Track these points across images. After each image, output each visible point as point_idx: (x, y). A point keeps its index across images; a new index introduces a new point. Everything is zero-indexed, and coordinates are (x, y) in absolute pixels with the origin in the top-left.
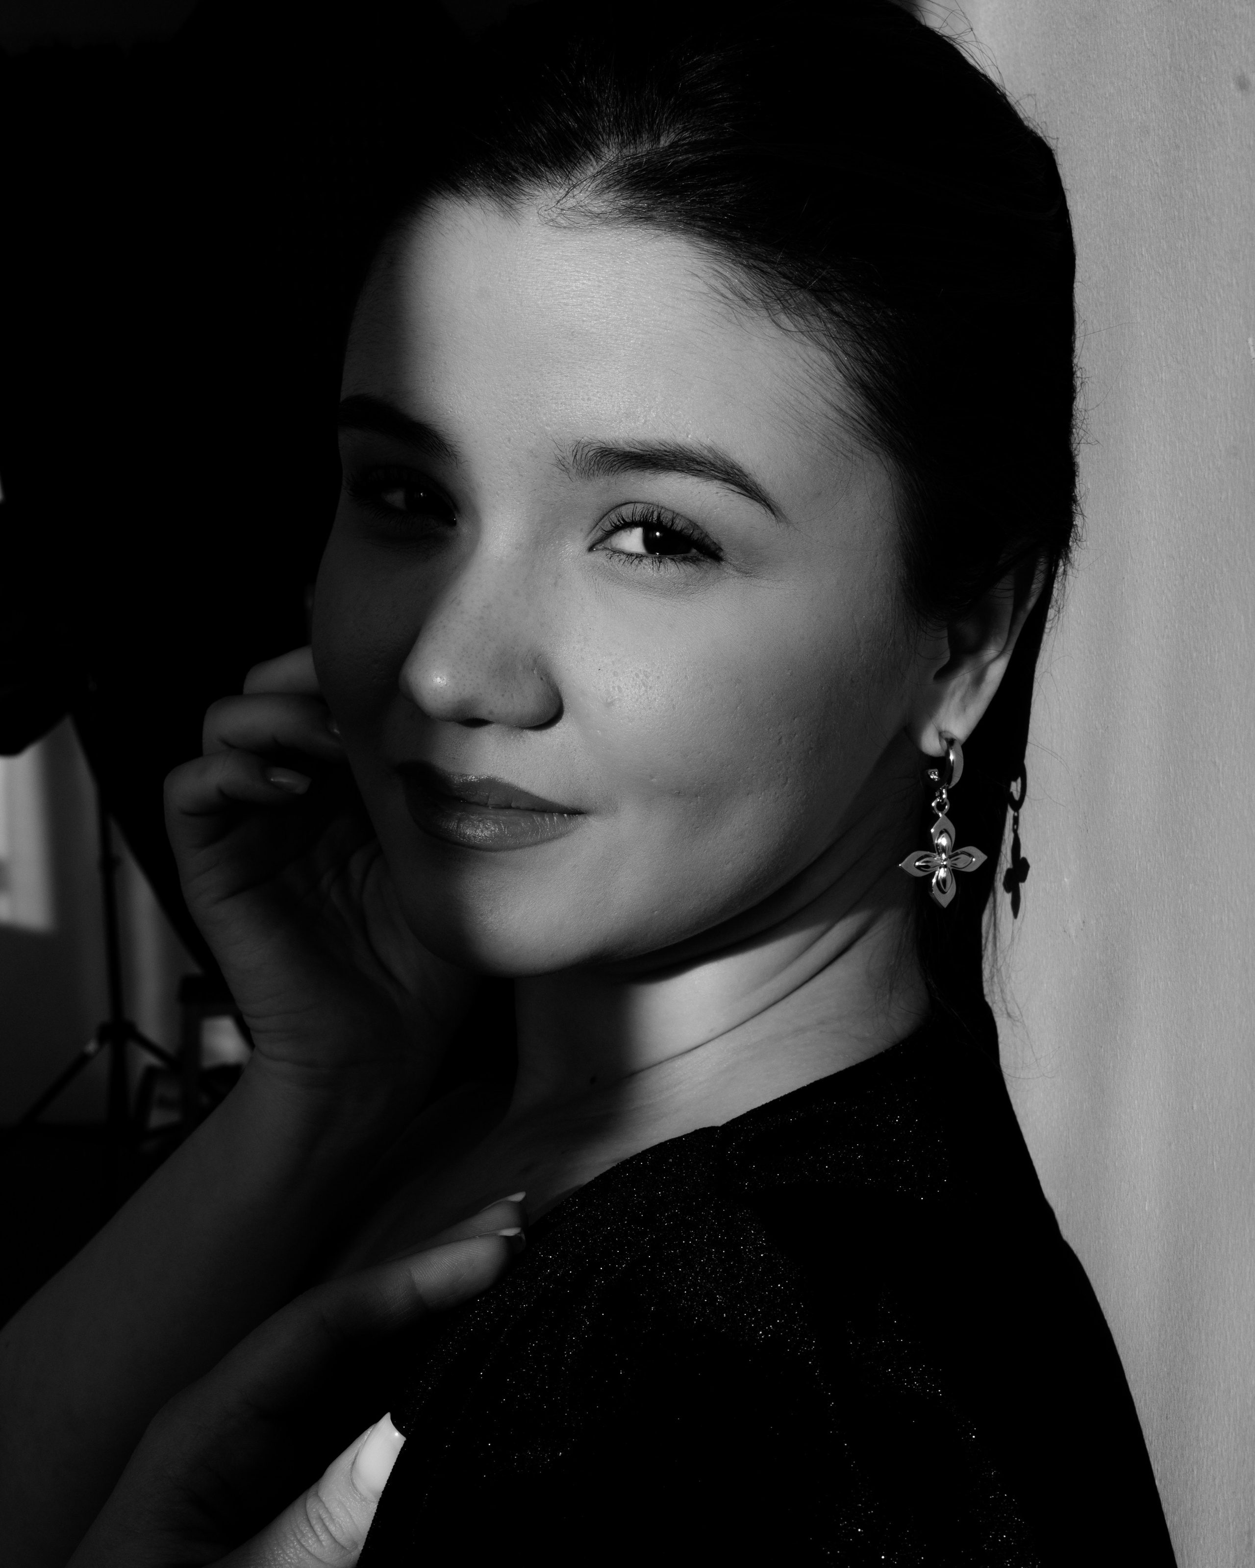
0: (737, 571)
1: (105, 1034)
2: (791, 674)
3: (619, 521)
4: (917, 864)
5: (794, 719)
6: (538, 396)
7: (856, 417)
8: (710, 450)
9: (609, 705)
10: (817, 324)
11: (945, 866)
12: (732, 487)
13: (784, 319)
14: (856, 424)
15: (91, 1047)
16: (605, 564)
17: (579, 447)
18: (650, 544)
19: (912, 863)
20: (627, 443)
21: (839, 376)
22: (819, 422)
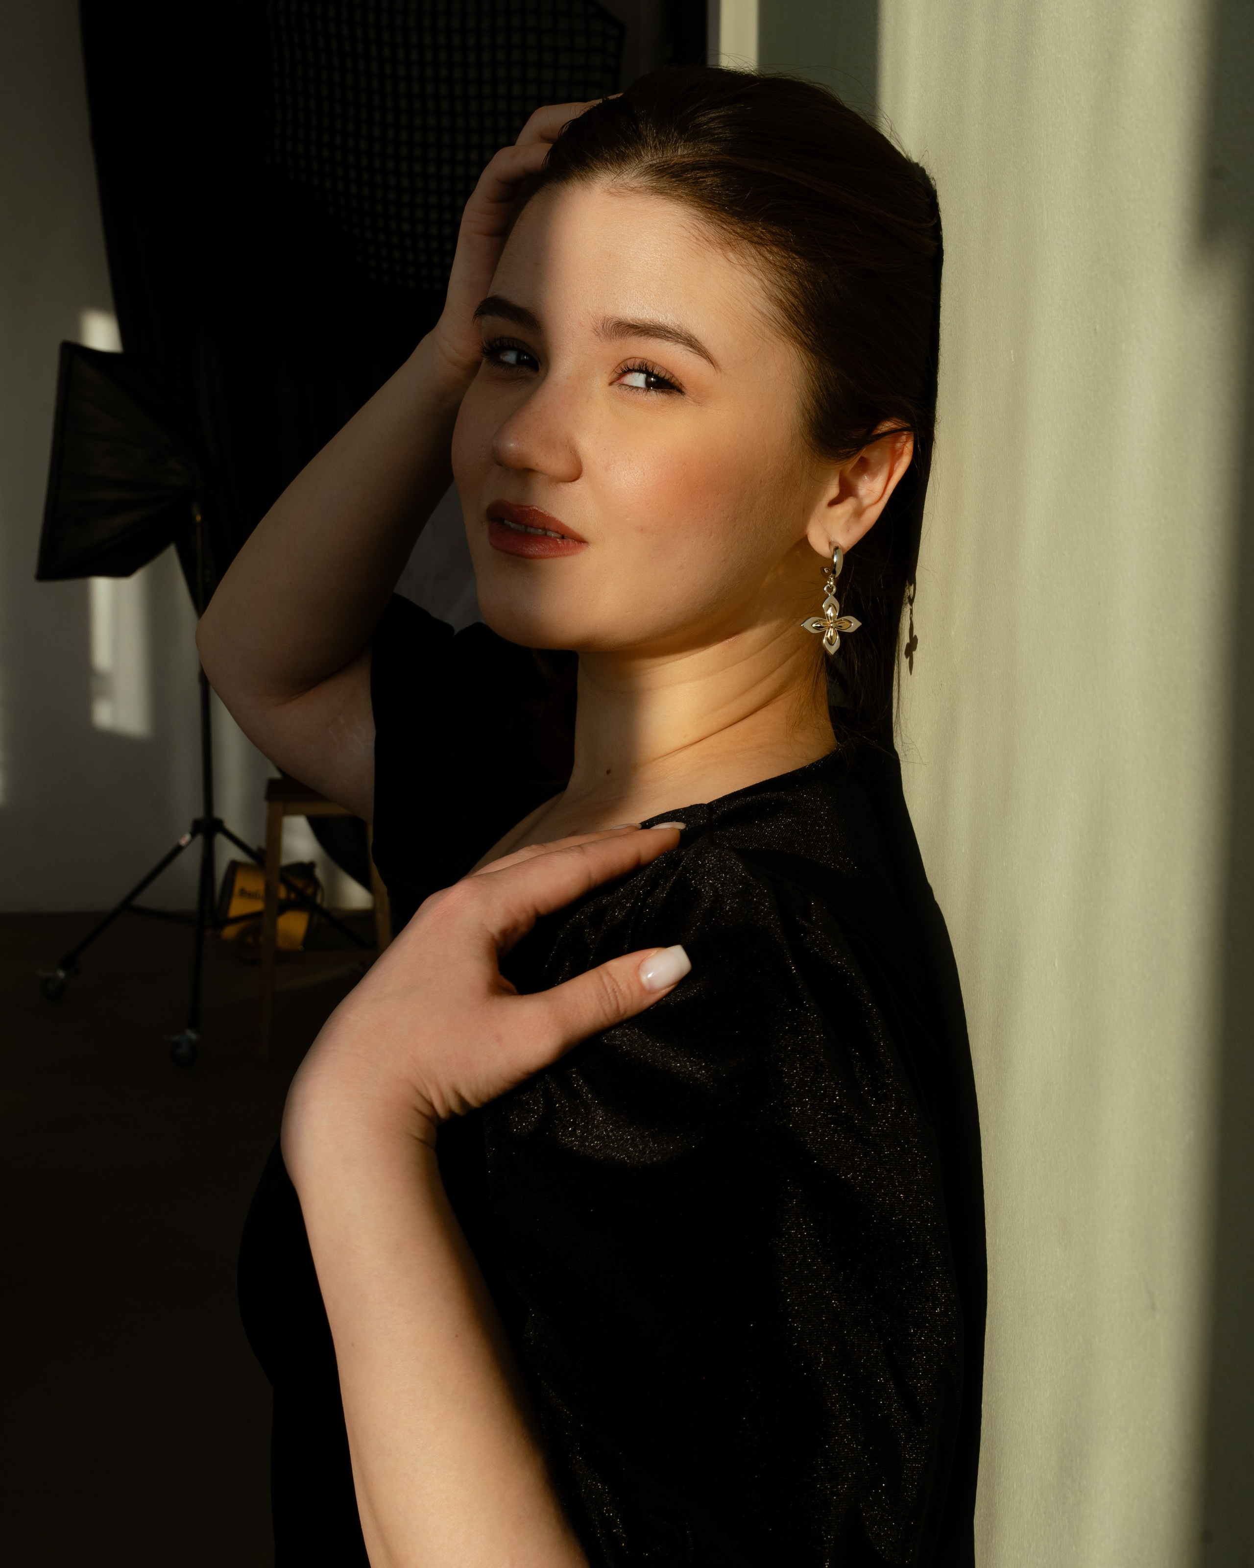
0: (694, 401)
1: (197, 828)
2: (719, 466)
3: (625, 368)
4: (814, 625)
5: (718, 494)
7: (772, 318)
8: (679, 327)
10: (751, 261)
11: (832, 627)
12: (690, 349)
13: (731, 255)
14: (769, 320)
15: (185, 839)
16: (617, 391)
17: (606, 320)
18: (649, 385)
19: (810, 625)
20: (632, 319)
21: (763, 294)
22: (748, 317)
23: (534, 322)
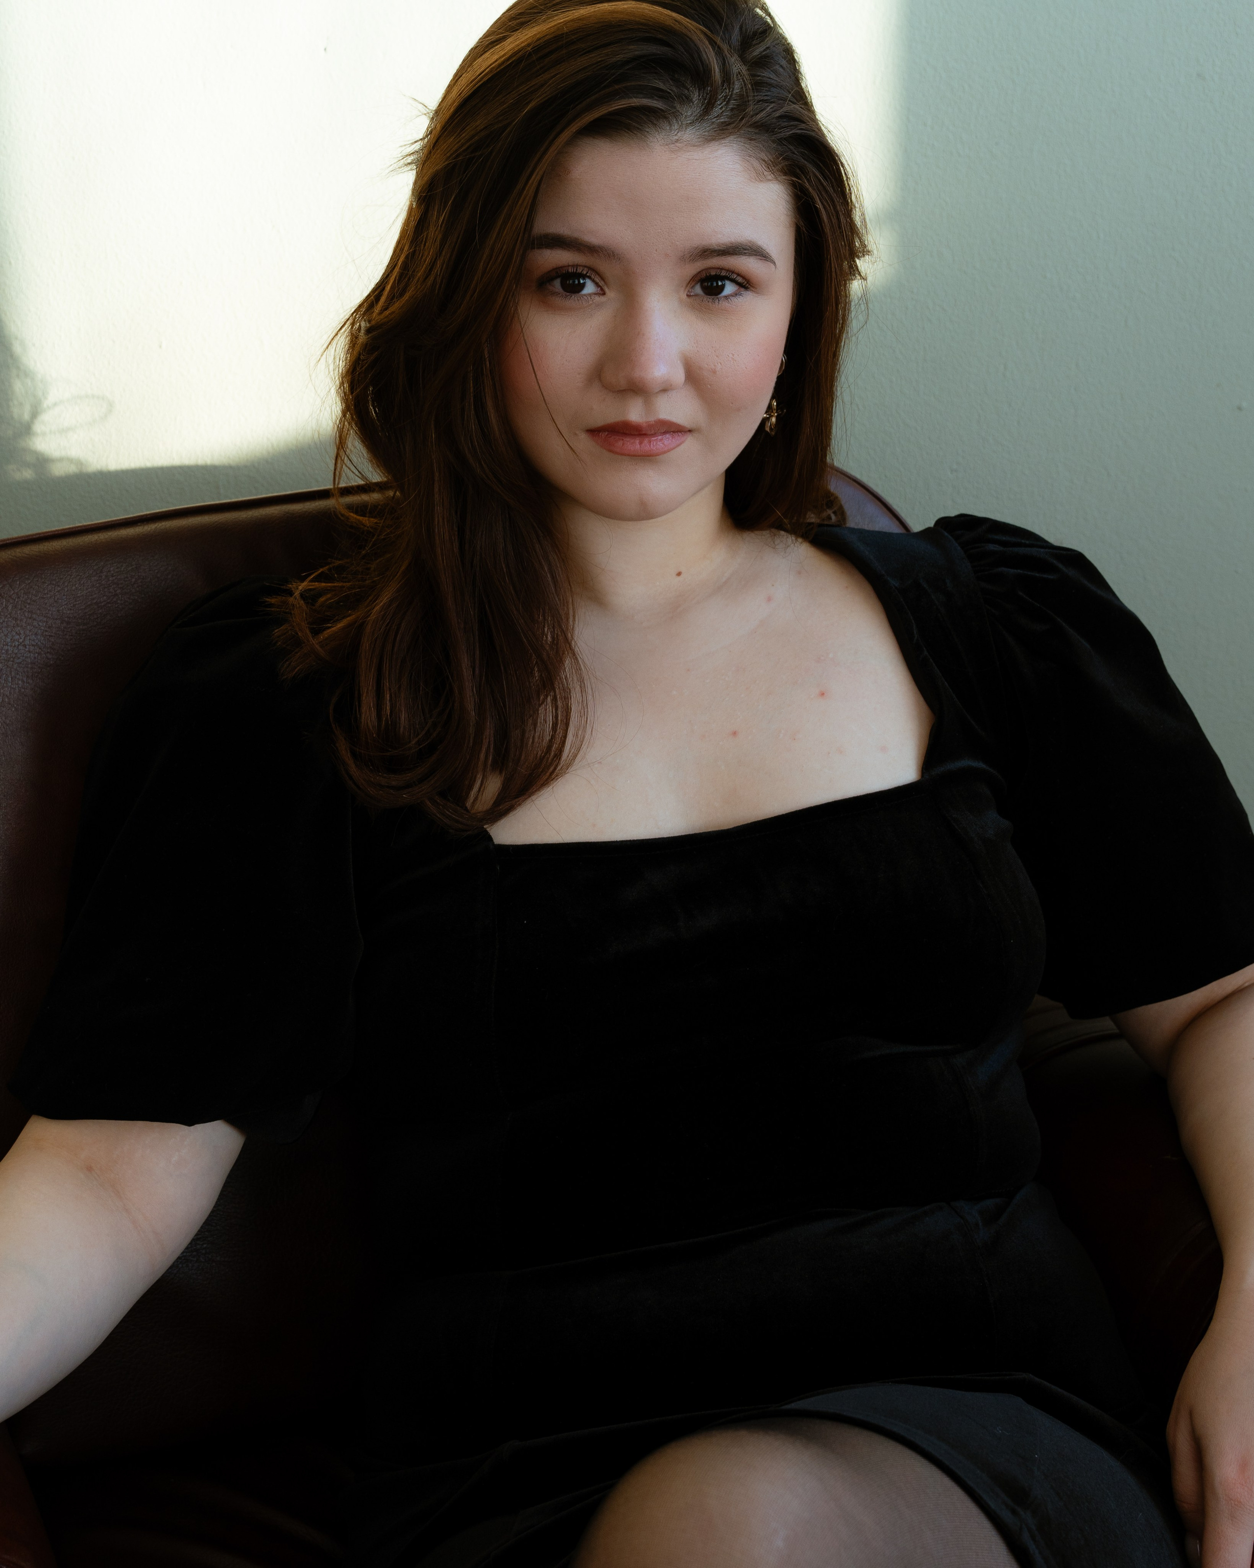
9: (715, 372)
12: (760, 258)
23: (614, 255)
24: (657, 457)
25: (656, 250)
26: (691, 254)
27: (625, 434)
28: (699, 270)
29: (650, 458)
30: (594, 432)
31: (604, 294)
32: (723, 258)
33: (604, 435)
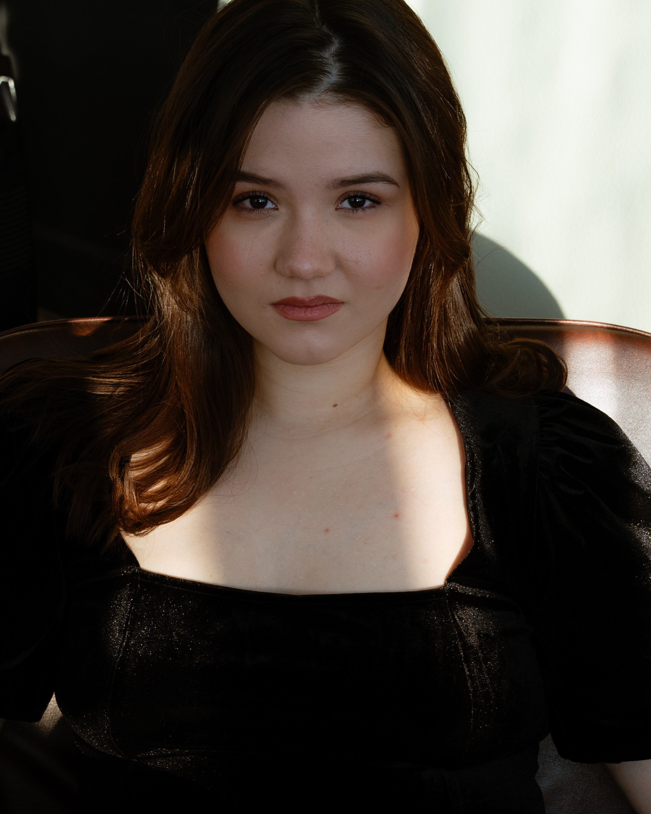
6: (318, 166)
8: (377, 172)
9: (357, 263)
12: (386, 182)
20: (351, 177)
23: (280, 185)
24: (318, 321)
25: (308, 182)
26: (333, 184)
27: (295, 306)
28: (342, 193)
29: (313, 322)
30: (276, 305)
31: (278, 209)
32: (358, 185)
33: (281, 307)
